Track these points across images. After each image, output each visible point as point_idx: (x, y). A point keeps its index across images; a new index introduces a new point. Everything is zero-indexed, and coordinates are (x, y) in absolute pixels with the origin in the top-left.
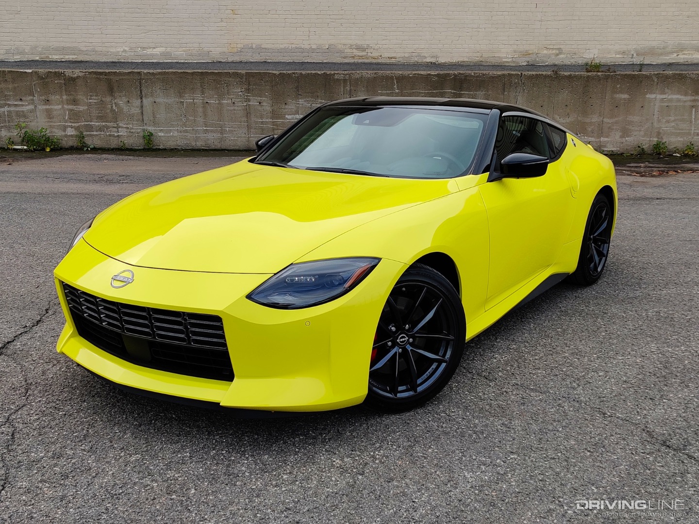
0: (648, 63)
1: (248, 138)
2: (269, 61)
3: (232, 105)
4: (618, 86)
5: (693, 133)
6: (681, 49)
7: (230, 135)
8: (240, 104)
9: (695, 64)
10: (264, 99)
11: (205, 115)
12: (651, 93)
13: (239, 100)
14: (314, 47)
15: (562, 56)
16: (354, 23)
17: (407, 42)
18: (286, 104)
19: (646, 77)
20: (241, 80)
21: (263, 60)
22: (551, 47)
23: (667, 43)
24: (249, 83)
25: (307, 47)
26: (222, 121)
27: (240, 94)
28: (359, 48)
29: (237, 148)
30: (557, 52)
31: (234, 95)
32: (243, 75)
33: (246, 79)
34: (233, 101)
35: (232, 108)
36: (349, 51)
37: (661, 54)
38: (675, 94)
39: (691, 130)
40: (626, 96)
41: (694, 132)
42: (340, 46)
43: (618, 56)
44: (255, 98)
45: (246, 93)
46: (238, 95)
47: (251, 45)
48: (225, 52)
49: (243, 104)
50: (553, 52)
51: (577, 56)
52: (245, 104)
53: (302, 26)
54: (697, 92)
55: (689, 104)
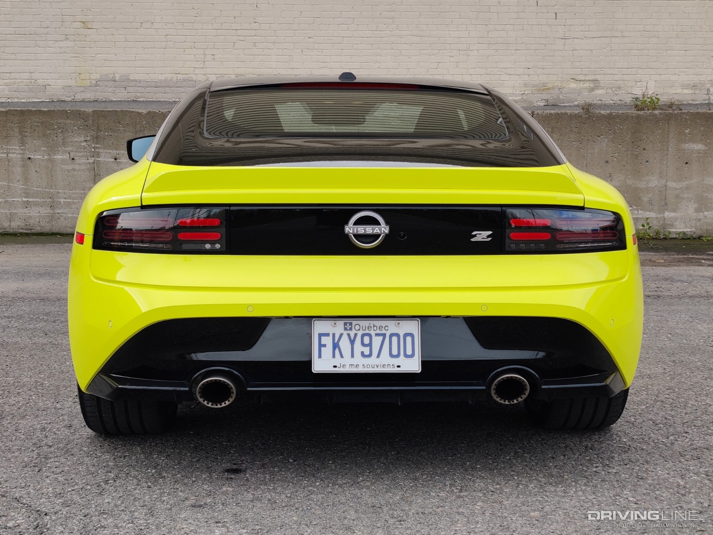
2: (141, 99)
3: (70, 161)
4: (687, 131)
7: (65, 211)
8: (84, 160)
10: (123, 152)
11: (26, 179)
15: (600, 92)
16: (274, 42)
20: (86, 123)
21: (131, 99)
22: (582, 77)
24: (98, 127)
26: (53, 187)
27: (83, 144)
30: (592, 85)
31: (73, 146)
32: (88, 114)
33: (94, 121)
34: (72, 156)
35: (70, 167)
40: (700, 147)
43: (685, 91)
44: (108, 151)
45: (93, 142)
46: (80, 146)
47: (113, 75)
48: (70, 86)
49: (88, 161)
50: (585, 85)
51: (623, 92)
52: (91, 161)
53: (193, 47)
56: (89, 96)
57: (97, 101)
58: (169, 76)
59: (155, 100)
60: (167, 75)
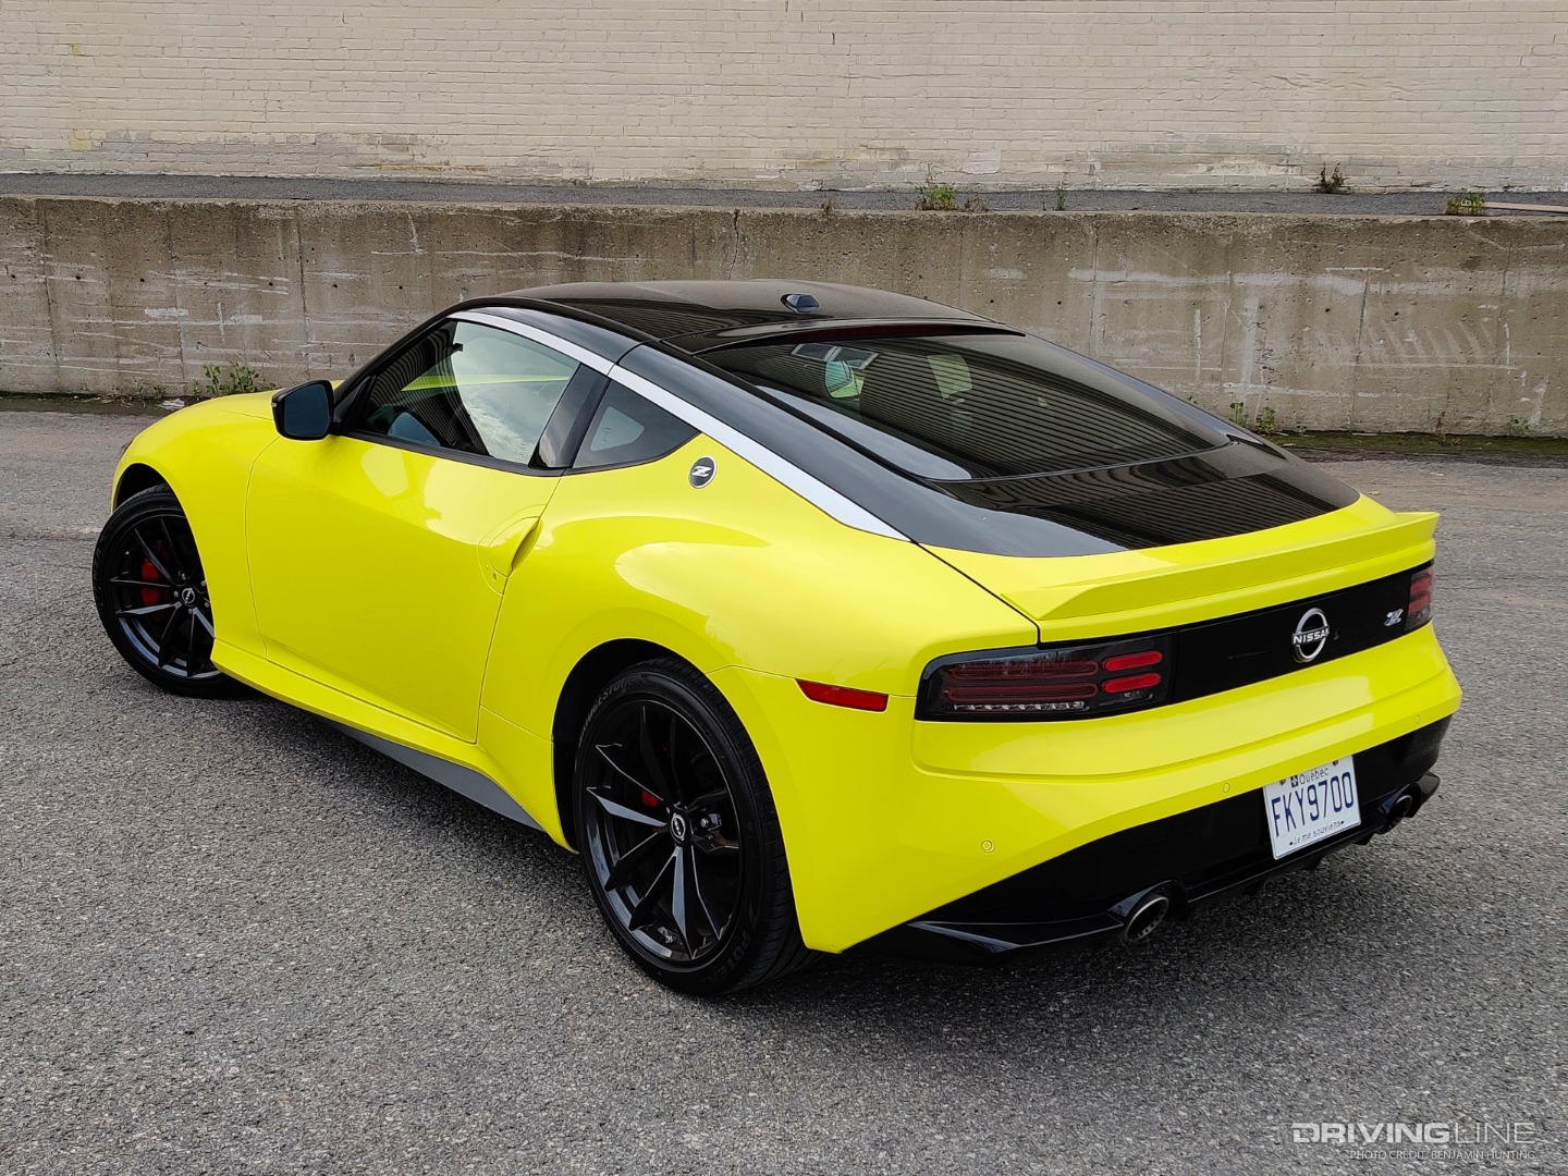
0: (1132, 188)
1: (57, 364)
3: (10, 280)
4: (993, 248)
5: (1198, 373)
6: (1217, 153)
7: (10, 357)
8: (29, 279)
9: (1255, 193)
10: (87, 266)
12: (1083, 266)
13: (25, 269)
14: (280, 138)
15: (908, 168)
17: (511, 130)
18: (142, 280)
19: (1066, 223)
20: (27, 220)
22: (878, 144)
23: (1181, 137)
24: (46, 227)
25: (263, 139)
27: (26, 253)
28: (390, 144)
29: (30, 388)
30: (896, 157)
31: (11, 256)
32: (29, 205)
33: (38, 216)
34: (11, 273)
35: (10, 289)
36: (368, 149)
37: (1168, 166)
38: (1144, 271)
39: (1194, 365)
40: (1015, 274)
41: (1203, 372)
42: (344, 139)
43: (1053, 169)
44: (65, 265)
45: (41, 251)
46: (22, 255)
47: (126, 132)
48: (62, 150)
49: (36, 280)
50: (884, 157)
51: (947, 169)
52: (42, 281)
54: (1203, 266)
55: (1182, 296)
56: (94, 165)
57: (102, 175)
58: (213, 136)
60: (209, 134)
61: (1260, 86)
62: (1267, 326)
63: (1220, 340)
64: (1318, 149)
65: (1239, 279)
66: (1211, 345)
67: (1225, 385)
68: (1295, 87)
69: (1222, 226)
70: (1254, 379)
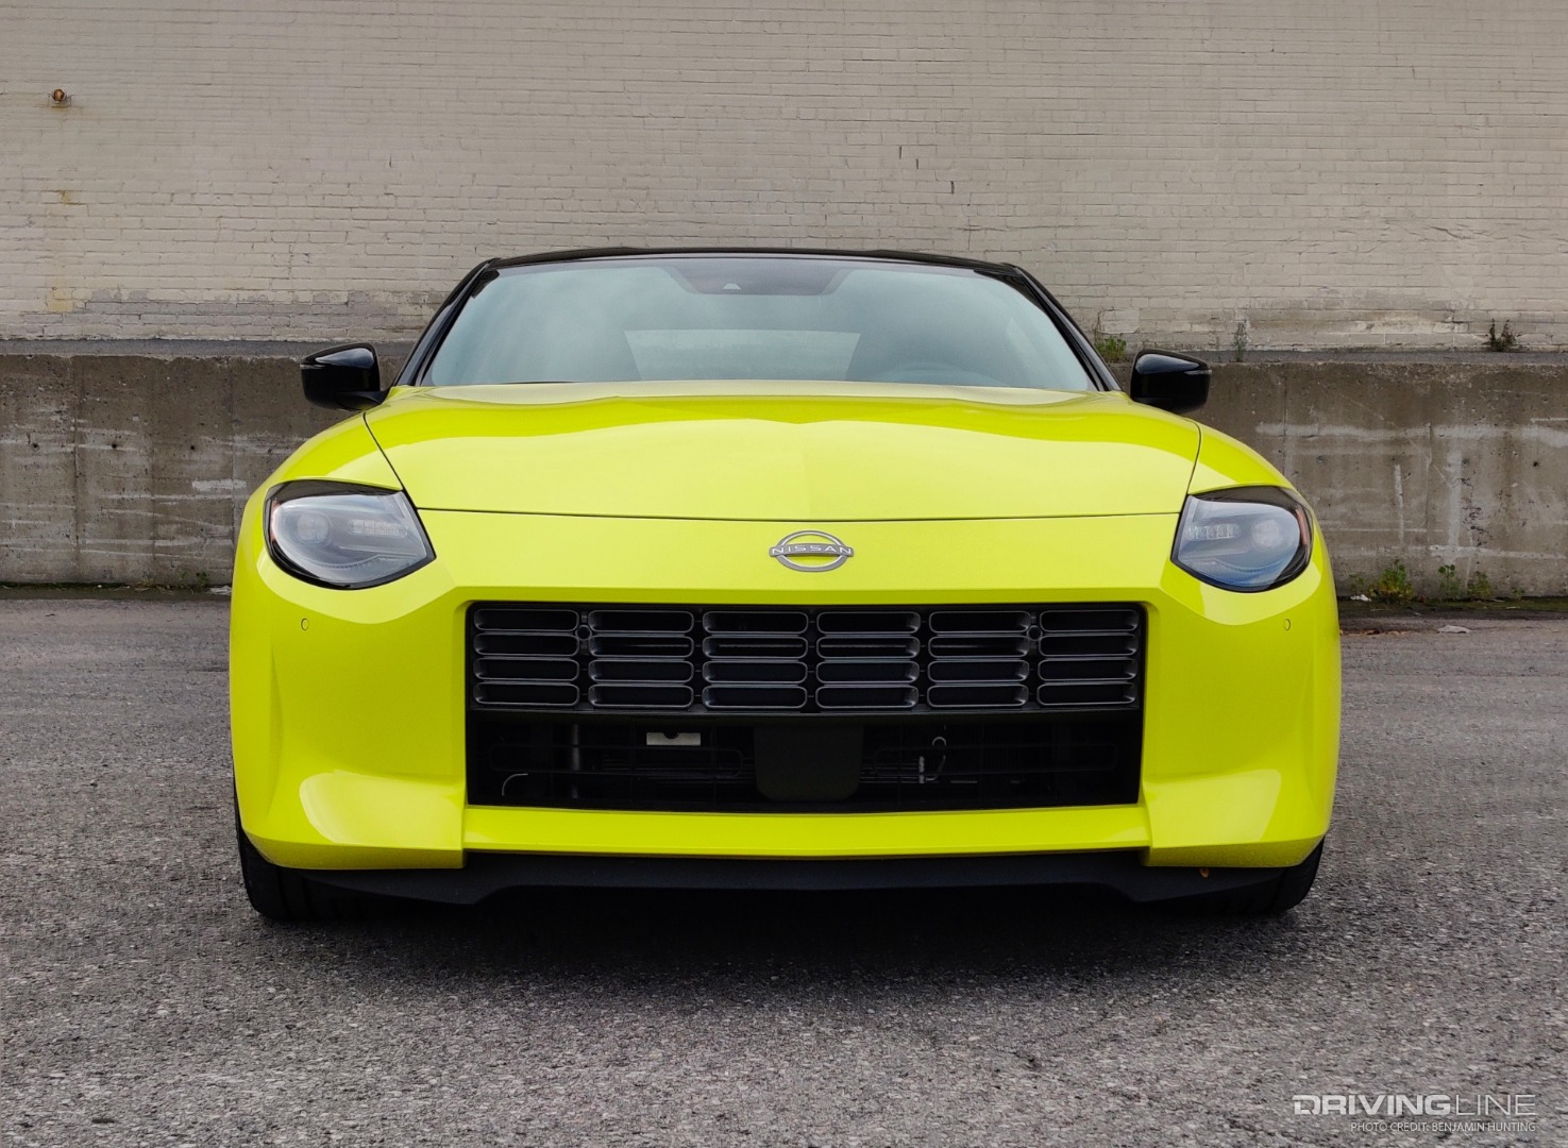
0: (1285, 348)
1: (78, 548)
2: (170, 337)
3: (30, 450)
5: (1401, 535)
6: (1378, 310)
7: (20, 541)
8: (54, 448)
9: (1420, 352)
10: (127, 433)
12: (1270, 420)
13: (52, 436)
14: (305, 297)
16: (423, 232)
18: (193, 448)
20: (60, 380)
21: (152, 336)
23: (1337, 292)
24: (83, 388)
25: (285, 298)
27: (54, 418)
29: (43, 578)
31: (35, 421)
32: (65, 363)
33: (74, 375)
34: (33, 440)
35: (30, 461)
36: (411, 309)
37: (1323, 324)
38: (1337, 425)
39: (1397, 526)
41: (1407, 534)
42: (382, 297)
43: (1197, 328)
44: (99, 431)
45: (73, 415)
46: (50, 420)
47: (116, 291)
48: (35, 313)
49: (64, 449)
52: (69, 450)
53: (269, 239)
54: (1400, 418)
55: (1380, 451)
56: (72, 330)
57: (85, 339)
58: (223, 294)
59: (195, 338)
60: (220, 292)
61: (1419, 238)
62: (1472, 482)
63: (1424, 498)
64: (1485, 304)
65: (1439, 431)
66: (1415, 503)
67: (1431, 548)
68: (1455, 239)
69: (1418, 374)
70: (1463, 542)
